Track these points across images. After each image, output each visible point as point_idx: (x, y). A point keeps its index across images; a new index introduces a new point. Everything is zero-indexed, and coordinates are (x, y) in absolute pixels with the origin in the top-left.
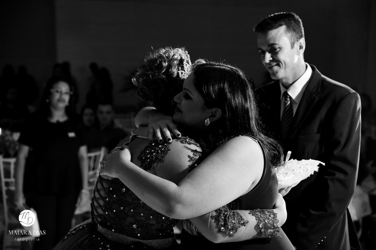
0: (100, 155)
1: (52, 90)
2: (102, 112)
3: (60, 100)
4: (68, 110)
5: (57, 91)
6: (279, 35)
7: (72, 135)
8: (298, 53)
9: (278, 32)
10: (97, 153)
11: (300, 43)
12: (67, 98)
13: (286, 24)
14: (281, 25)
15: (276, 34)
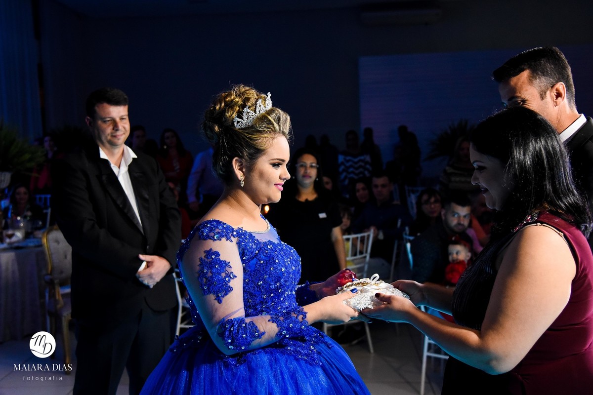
0: (369, 236)
1: (296, 165)
2: (376, 186)
3: (306, 176)
4: (318, 186)
5: (302, 166)
6: (519, 84)
7: (322, 215)
8: (555, 103)
9: (519, 79)
10: (366, 234)
11: (557, 90)
12: (313, 173)
13: (529, 68)
14: (523, 70)
15: (516, 84)
